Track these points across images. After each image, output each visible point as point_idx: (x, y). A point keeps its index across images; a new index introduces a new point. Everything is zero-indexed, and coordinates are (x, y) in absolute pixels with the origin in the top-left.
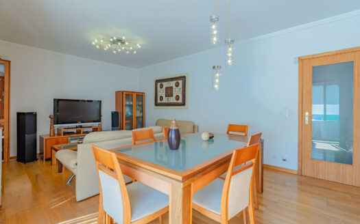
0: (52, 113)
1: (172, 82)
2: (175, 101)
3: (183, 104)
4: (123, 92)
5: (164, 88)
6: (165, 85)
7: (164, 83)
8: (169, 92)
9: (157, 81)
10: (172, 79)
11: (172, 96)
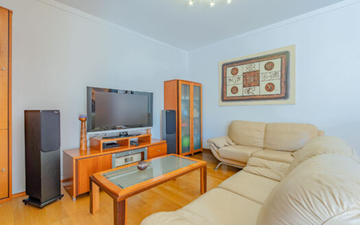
0: (84, 112)
1: (257, 64)
2: (266, 93)
3: (285, 96)
4: (178, 81)
5: (240, 74)
6: (242, 69)
7: (239, 68)
8: (251, 79)
9: (225, 66)
10: (258, 59)
11: (259, 85)
